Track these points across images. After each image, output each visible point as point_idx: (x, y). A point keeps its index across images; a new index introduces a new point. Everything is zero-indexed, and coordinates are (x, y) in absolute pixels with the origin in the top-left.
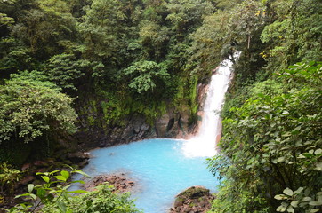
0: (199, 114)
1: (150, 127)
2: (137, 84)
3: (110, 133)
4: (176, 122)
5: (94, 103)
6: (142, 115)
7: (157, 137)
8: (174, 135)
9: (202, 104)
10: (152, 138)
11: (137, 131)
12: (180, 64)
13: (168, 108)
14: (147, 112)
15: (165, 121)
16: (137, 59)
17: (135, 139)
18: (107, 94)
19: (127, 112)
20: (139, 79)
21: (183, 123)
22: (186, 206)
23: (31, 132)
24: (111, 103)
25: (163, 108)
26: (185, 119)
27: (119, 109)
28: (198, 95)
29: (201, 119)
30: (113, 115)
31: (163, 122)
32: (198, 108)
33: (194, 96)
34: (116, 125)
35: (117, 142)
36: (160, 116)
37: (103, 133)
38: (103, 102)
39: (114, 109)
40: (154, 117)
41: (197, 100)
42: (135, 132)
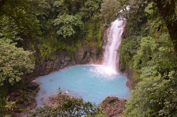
0: (103, 47)
1: (71, 58)
2: (62, 31)
3: (46, 65)
4: (88, 54)
5: (33, 46)
6: (65, 50)
7: (76, 64)
8: (87, 62)
9: (105, 41)
10: (73, 65)
11: (63, 61)
12: (90, 15)
13: (82, 45)
14: (68, 48)
15: (81, 54)
16: (61, 13)
17: (62, 67)
18: (41, 38)
19: (55, 49)
20: (64, 28)
21: (93, 54)
22: (108, 108)
23: (15, 79)
24: (44, 45)
25: (79, 45)
26: (94, 51)
27: (49, 48)
28: (103, 35)
29: (104, 50)
30: (46, 53)
31: (80, 54)
32: (103, 44)
33: (100, 35)
34: (49, 60)
35: (51, 70)
36: (77, 50)
37: (41, 66)
38: (39, 45)
39: (46, 49)
40: (73, 51)
41: (102, 38)
42: (61, 63)
